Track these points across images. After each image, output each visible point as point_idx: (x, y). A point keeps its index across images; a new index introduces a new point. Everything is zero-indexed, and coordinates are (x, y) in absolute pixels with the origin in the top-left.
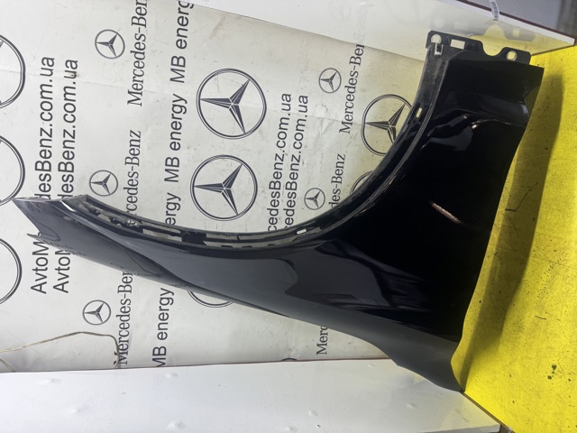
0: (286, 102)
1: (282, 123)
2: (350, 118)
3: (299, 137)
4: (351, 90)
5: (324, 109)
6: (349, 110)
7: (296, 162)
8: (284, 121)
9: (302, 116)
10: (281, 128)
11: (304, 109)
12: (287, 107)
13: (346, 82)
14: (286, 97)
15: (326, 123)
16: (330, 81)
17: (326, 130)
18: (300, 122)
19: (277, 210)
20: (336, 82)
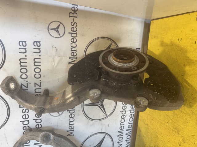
0: (22, 47)
1: (21, 62)
2: (75, 54)
3: (37, 70)
4: (73, 35)
5: (54, 49)
6: (73, 49)
7: (39, 87)
8: (22, 61)
9: (37, 56)
10: (21, 66)
11: (38, 51)
12: (24, 51)
13: (69, 30)
14: (23, 43)
15: (57, 59)
16: (57, 29)
17: (58, 64)
18: (36, 60)
19: (28, 121)
20: (61, 30)
